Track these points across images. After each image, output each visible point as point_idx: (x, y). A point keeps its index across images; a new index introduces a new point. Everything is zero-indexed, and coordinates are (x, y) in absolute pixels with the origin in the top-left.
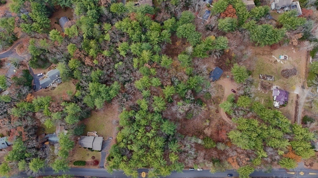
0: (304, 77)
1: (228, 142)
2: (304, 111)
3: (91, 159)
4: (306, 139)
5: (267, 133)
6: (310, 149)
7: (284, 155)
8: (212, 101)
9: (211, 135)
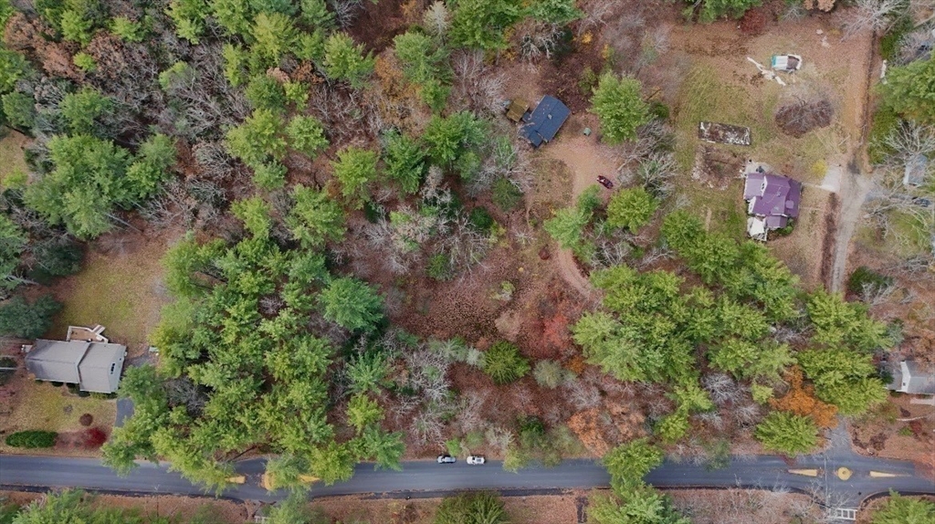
0: (857, 132)
1: (572, 357)
2: (856, 253)
3: (79, 424)
4: (856, 343)
5: (709, 319)
6: (869, 377)
7: (773, 401)
8: (527, 216)
9: (520, 339)
